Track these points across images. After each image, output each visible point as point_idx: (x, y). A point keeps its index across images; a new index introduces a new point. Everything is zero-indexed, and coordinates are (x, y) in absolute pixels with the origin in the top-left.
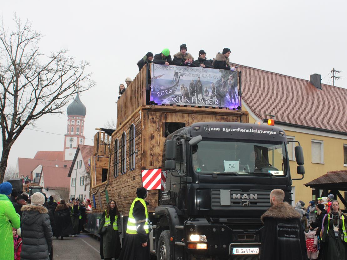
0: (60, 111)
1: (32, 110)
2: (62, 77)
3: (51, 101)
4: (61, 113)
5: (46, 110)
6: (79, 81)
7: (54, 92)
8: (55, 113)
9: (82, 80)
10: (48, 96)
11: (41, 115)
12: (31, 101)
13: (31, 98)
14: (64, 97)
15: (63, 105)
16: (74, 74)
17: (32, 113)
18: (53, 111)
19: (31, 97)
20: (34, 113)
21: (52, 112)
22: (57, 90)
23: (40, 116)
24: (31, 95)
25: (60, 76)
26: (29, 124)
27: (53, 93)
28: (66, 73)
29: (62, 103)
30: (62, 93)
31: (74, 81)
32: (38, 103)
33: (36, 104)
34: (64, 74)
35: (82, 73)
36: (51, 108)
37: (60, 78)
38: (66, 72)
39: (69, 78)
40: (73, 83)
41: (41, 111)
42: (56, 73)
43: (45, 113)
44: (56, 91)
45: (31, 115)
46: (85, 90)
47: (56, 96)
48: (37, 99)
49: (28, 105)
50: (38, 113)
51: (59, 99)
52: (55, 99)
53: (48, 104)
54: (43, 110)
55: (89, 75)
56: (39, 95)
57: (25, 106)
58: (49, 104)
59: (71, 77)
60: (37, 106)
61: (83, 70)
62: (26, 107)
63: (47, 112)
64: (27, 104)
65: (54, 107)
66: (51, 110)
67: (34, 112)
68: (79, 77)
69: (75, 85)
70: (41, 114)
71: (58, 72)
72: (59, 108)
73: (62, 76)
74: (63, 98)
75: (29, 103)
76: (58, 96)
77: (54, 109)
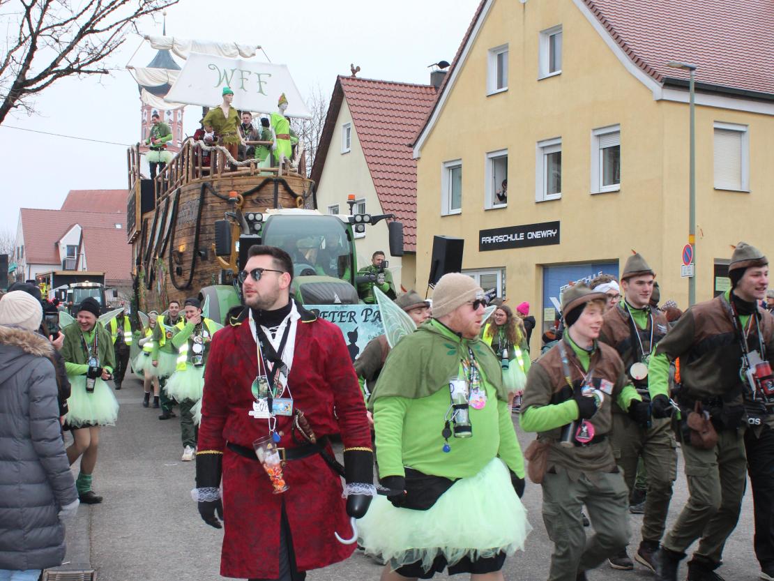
0: (101, 67)
1: (24, 65)
3: (76, 38)
4: (106, 72)
5: (63, 65)
7: (81, 13)
8: (89, 72)
10: (66, 26)
11: (51, 81)
12: (21, 43)
13: (20, 35)
14: (111, 27)
15: (111, 51)
17: (22, 74)
18: (82, 69)
19: (21, 32)
20: (30, 75)
22: (89, 6)
23: (47, 84)
24: (22, 26)
26: (16, 107)
27: (78, 16)
29: (106, 45)
30: (104, 16)
32: (37, 45)
33: (33, 48)
36: (77, 60)
41: (47, 70)
43: (60, 74)
44: (86, 9)
45: (20, 81)
47: (87, 25)
48: (34, 35)
49: (12, 54)
50: (40, 74)
51: (98, 31)
52: (86, 34)
53: (65, 48)
54: (54, 64)
56: (40, 22)
57: (6, 58)
58: (70, 48)
60: (36, 54)
62: (7, 60)
63: (69, 71)
64: (12, 51)
65: (84, 57)
66: (75, 67)
67: (28, 71)
70: (50, 77)
72: (100, 58)
74: (108, 29)
75: (18, 47)
76: (94, 24)
77: (85, 62)
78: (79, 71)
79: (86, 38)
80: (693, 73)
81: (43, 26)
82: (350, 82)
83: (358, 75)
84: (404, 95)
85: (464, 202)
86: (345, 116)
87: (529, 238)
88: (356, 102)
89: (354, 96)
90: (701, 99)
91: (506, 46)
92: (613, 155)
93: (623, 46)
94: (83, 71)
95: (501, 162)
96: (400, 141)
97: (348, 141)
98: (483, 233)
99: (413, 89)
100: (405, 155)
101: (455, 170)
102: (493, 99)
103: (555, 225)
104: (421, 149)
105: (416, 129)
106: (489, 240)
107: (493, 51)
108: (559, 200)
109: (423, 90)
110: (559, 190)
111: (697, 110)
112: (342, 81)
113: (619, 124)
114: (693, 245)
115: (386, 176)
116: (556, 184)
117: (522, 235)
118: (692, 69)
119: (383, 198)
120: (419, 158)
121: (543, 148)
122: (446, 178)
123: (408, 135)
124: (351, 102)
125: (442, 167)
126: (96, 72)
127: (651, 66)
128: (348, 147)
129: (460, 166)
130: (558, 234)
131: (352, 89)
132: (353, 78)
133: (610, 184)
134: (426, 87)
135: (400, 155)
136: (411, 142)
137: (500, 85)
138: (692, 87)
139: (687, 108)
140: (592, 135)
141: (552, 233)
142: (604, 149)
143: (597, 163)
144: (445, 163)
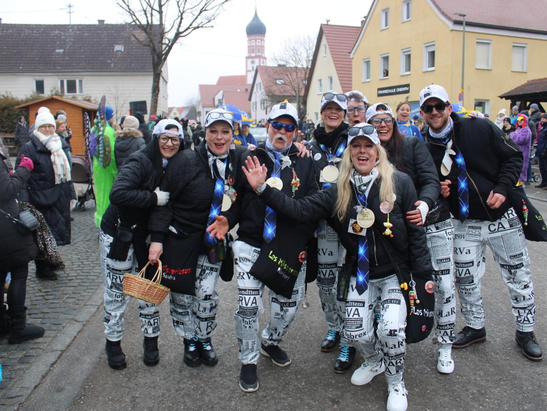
1: (179, 26)
3: (199, 13)
5: (195, 25)
8: (206, 27)
10: (195, 8)
11: (191, 31)
12: (177, 19)
14: (214, 8)
17: (178, 29)
18: (204, 26)
20: (181, 30)
27: (199, 4)
29: (213, 15)
30: (210, 3)
32: (183, 17)
36: (201, 22)
41: (189, 27)
43: (195, 28)
45: (178, 32)
47: (203, 7)
50: (186, 29)
51: (207, 10)
60: (182, 21)
63: (198, 27)
65: (204, 21)
66: (201, 25)
72: (211, 21)
76: (206, 7)
77: (205, 23)
79: (203, 13)
80: (465, 17)
81: (185, 9)
82: (326, 26)
83: (329, 23)
84: (350, 31)
85: (371, 76)
86: (324, 41)
87: (397, 91)
88: (329, 35)
89: (328, 32)
90: (468, 29)
91: (388, 9)
92: (432, 54)
93: (437, 7)
95: (386, 59)
96: (345, 51)
97: (326, 51)
98: (379, 89)
99: (353, 29)
100: (347, 57)
101: (368, 63)
102: (383, 32)
103: (408, 86)
104: (354, 54)
105: (352, 45)
106: (381, 92)
107: (383, 11)
108: (410, 74)
109: (358, 29)
110: (409, 70)
111: (466, 34)
112: (323, 26)
113: (434, 41)
114: (463, 93)
115: (341, 66)
116: (408, 68)
117: (394, 90)
118: (464, 16)
119: (340, 75)
120: (353, 58)
121: (404, 52)
122: (364, 66)
123: (349, 48)
124: (327, 35)
125: (362, 61)
126: (209, 27)
127: (448, 15)
128: (326, 53)
129: (369, 61)
130: (409, 90)
131: (326, 29)
132: (327, 25)
133: (431, 67)
134: (359, 27)
135: (345, 57)
136: (350, 51)
137: (386, 26)
138: (464, 23)
139: (462, 33)
140: (424, 46)
141: (406, 89)
142: (429, 52)
143: (426, 58)
144: (364, 60)
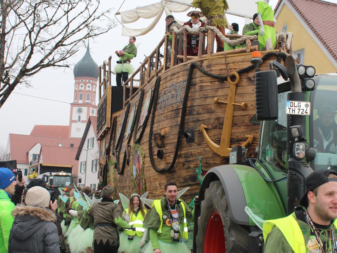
0: (65, 64)
1: (26, 61)
2: (69, 13)
3: (53, 48)
4: (68, 66)
5: (46, 62)
6: (94, 20)
7: (57, 36)
8: (59, 66)
9: (97, 18)
10: (48, 42)
11: (39, 70)
12: (24, 50)
13: (24, 45)
14: (72, 43)
15: (70, 56)
16: (86, 9)
17: (25, 66)
18: (56, 64)
20: (29, 66)
21: (55, 66)
22: (61, 32)
23: (37, 72)
24: (24, 41)
25: (65, 11)
26: (21, 83)
27: (56, 37)
28: (75, 7)
29: (68, 52)
30: (68, 37)
31: (86, 19)
32: (34, 51)
33: (32, 53)
34: (71, 9)
35: (97, 8)
36: (53, 59)
37: (65, 15)
38: (74, 5)
39: (79, 14)
40: (84, 23)
41: (38, 64)
42: (59, 6)
43: (44, 66)
44: (60, 33)
45: (23, 70)
46: (102, 33)
47: (60, 42)
48: (33, 46)
49: (19, 55)
50: (34, 66)
51: (65, 45)
52: (58, 46)
53: (48, 53)
54: (42, 61)
55: (108, 11)
56: (36, 40)
57: (16, 57)
58: (50, 53)
59: (82, 13)
60: (32, 56)
61: (99, 3)
62: (17, 58)
63: (48, 65)
64: (19, 54)
65: (57, 58)
66: (52, 62)
67: (28, 65)
68: (94, 13)
69: (87, 25)
70: (39, 68)
71: (62, 6)
72: (65, 59)
73: (68, 11)
74: (70, 44)
75: (22, 52)
76: (63, 42)
77: (57, 61)
78: (53, 65)
79: (59, 48)
81: (37, 41)
94: (56, 66)
126: (63, 66)
